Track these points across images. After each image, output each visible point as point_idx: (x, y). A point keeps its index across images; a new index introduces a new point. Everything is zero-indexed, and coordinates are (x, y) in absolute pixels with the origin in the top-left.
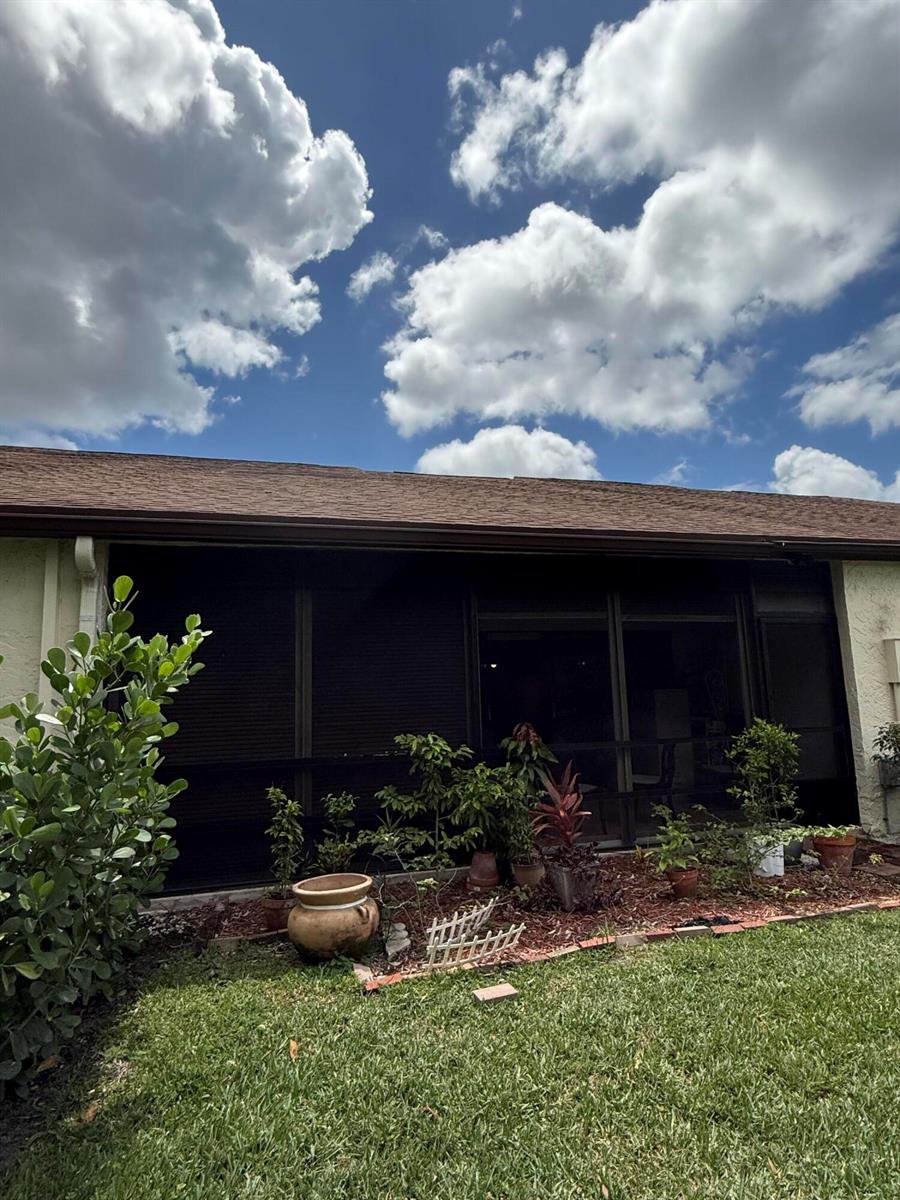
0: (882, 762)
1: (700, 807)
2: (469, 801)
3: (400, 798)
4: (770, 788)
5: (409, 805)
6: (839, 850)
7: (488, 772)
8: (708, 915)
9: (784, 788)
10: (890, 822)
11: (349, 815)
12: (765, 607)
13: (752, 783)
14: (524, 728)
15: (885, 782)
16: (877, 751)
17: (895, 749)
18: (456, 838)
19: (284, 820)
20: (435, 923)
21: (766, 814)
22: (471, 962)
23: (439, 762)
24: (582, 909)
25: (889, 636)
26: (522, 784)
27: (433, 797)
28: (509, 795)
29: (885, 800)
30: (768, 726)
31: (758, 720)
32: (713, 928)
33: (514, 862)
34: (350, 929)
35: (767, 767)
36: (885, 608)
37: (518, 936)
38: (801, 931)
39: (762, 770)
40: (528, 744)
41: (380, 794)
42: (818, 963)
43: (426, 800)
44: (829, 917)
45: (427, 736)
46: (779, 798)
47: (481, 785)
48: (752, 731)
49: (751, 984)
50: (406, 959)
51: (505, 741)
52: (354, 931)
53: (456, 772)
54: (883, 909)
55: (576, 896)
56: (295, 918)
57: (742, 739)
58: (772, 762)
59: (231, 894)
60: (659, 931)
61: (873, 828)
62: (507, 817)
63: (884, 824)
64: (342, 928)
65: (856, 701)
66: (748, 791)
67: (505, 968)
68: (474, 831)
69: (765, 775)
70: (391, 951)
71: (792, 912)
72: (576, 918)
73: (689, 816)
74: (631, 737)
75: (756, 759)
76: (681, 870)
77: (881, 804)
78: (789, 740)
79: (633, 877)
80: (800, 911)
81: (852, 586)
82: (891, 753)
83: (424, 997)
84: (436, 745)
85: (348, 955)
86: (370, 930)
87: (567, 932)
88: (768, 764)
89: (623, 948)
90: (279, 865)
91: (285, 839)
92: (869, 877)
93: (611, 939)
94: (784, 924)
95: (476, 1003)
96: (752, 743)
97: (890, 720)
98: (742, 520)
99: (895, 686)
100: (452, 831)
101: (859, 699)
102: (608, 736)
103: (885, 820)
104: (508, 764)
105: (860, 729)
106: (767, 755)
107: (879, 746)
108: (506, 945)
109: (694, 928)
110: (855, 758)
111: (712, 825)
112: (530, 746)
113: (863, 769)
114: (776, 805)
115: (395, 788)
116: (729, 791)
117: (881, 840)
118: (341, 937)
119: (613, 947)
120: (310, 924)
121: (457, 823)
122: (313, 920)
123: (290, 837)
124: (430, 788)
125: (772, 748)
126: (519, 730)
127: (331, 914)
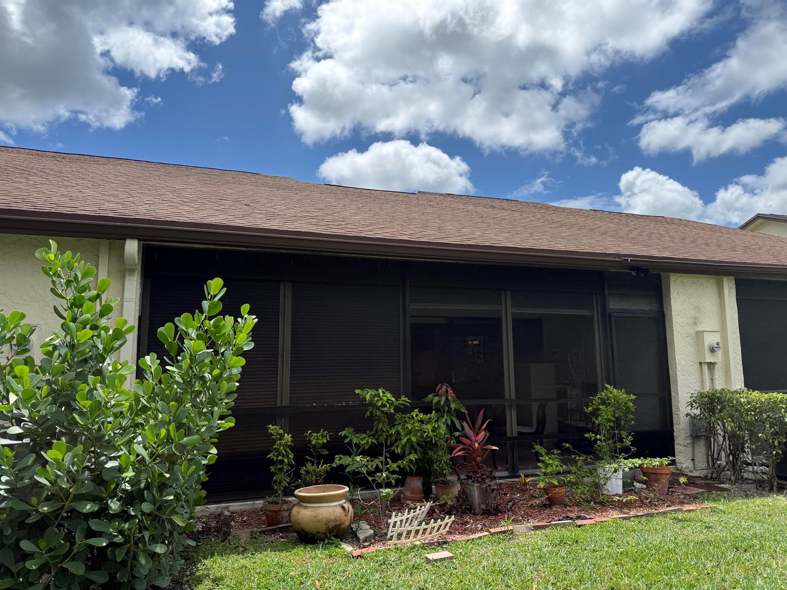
0: (693, 418)
1: (567, 445)
2: (409, 436)
3: (357, 435)
4: (615, 433)
5: (365, 440)
6: (659, 477)
7: (421, 416)
8: (571, 515)
9: (624, 434)
10: (696, 462)
11: (324, 446)
12: (614, 305)
13: (603, 430)
14: (444, 388)
15: (693, 433)
16: (688, 410)
17: (701, 409)
18: (400, 462)
19: (282, 448)
20: (393, 516)
21: (611, 452)
22: (419, 540)
23: (385, 409)
24: (487, 513)
25: (700, 329)
26: (444, 427)
27: (381, 434)
28: (434, 434)
29: (693, 447)
30: (615, 390)
31: (608, 386)
32: (576, 521)
33: (436, 483)
34: (338, 519)
35: (613, 419)
36: (698, 308)
37: (449, 525)
38: (633, 523)
39: (610, 420)
40: (447, 399)
41: (343, 433)
42: (642, 539)
43: (377, 436)
44: (652, 515)
45: (378, 391)
46: (621, 440)
47: (416, 424)
48: (603, 394)
49: (601, 550)
50: (373, 541)
51: (430, 396)
52: (341, 520)
53: (398, 416)
54: (686, 511)
55: (483, 504)
56: (298, 512)
57: (596, 399)
58: (617, 415)
59: (230, 506)
60: (540, 524)
61: (684, 466)
62: (432, 450)
63: (692, 463)
64: (333, 518)
65: (676, 375)
66: (600, 435)
67: (442, 544)
68: (413, 457)
69: (612, 424)
70: (362, 536)
71: (628, 513)
72: (483, 518)
73: (559, 452)
74: (517, 396)
75: (606, 413)
76: (555, 486)
77: (690, 449)
78: (628, 400)
79: (519, 495)
80: (633, 513)
81: (676, 292)
82: (697, 412)
83: (393, 559)
84: (384, 396)
85: (336, 537)
86: (349, 520)
87: (479, 526)
88: (614, 416)
89: (518, 533)
90: (276, 481)
91: (282, 462)
92: (679, 495)
93: (510, 528)
94: (622, 520)
95: (428, 561)
96: (603, 402)
97: (698, 389)
98: (599, 238)
99: (703, 364)
100: (395, 458)
101: (678, 373)
102: (500, 395)
103: (693, 460)
104: (434, 412)
105: (678, 395)
106: (614, 411)
107: (690, 407)
108: (441, 531)
109: (563, 522)
110: (674, 415)
111: (575, 457)
112: (448, 399)
113: (679, 424)
114: (619, 445)
115: (353, 429)
116: (587, 435)
117: (689, 474)
118: (332, 524)
119: (512, 532)
120: (310, 516)
121: (399, 452)
122: (312, 513)
123: (286, 460)
124: (380, 427)
125: (617, 405)
126: (440, 389)
127: (325, 509)
